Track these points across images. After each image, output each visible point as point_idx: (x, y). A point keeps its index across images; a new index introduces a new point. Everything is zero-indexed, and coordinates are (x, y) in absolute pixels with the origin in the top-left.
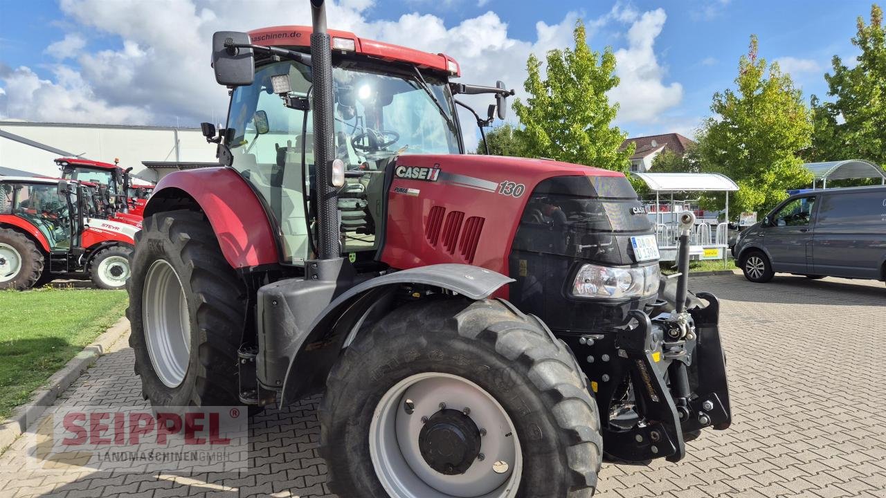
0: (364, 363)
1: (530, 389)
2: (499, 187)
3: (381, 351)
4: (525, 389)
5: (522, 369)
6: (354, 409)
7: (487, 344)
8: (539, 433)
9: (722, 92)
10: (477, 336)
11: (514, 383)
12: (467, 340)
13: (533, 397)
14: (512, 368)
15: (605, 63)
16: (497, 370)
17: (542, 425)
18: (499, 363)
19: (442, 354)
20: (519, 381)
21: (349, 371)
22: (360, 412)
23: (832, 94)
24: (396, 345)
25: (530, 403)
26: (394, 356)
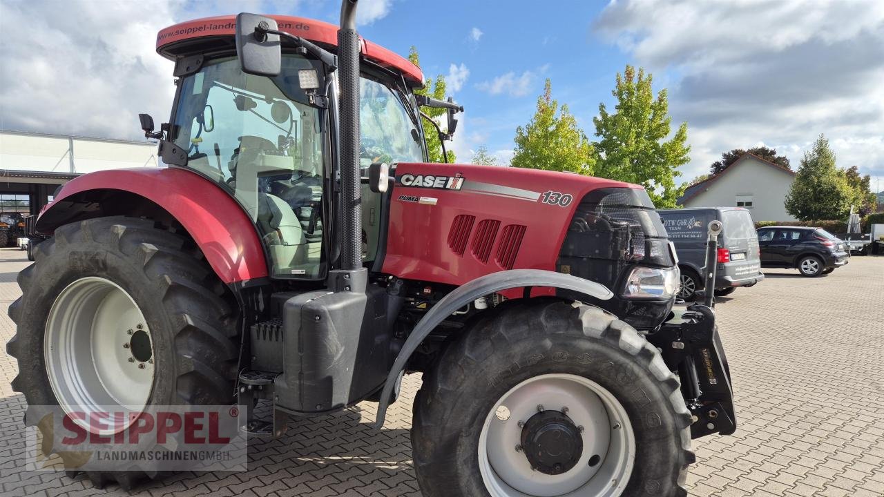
0: (483, 370)
1: (651, 380)
2: (541, 198)
3: (501, 357)
4: (647, 381)
5: (644, 362)
6: (468, 419)
7: (612, 342)
8: (658, 421)
9: (523, 126)
10: (602, 335)
11: (637, 377)
12: (593, 340)
13: (653, 387)
14: (635, 362)
15: (438, 90)
16: (621, 365)
17: (660, 413)
18: (622, 359)
19: (567, 355)
20: (641, 374)
21: (464, 380)
22: (473, 423)
23: (598, 135)
24: (518, 349)
25: (650, 394)
26: (516, 361)
